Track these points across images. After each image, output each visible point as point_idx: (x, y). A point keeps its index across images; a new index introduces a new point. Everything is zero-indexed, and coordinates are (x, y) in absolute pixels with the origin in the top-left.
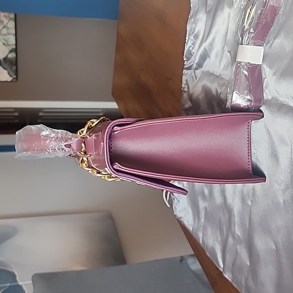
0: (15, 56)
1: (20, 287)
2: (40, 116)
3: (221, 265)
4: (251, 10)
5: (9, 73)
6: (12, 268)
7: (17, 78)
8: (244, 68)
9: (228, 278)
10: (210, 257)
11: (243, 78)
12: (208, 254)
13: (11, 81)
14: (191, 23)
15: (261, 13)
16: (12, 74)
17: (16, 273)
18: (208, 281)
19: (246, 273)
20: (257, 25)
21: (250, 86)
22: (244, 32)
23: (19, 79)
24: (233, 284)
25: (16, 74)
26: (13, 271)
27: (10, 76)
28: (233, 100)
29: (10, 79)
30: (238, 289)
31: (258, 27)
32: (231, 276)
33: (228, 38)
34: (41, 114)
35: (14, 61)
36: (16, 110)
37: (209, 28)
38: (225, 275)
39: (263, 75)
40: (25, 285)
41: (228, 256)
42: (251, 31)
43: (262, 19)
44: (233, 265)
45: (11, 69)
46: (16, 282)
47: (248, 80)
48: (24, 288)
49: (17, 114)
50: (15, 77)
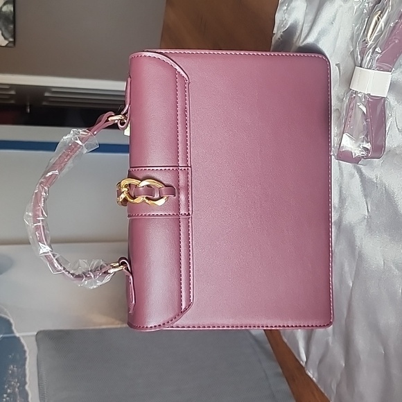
0: (12, 9)
1: (18, 339)
2: (46, 97)
3: (304, 357)
4: (378, 19)
5: (2, 35)
6: (6, 314)
7: (14, 42)
8: (361, 101)
9: (312, 377)
10: (288, 344)
11: (359, 115)
12: (286, 340)
13: (6, 46)
14: (282, 12)
15: (394, 27)
16: (7, 36)
17: (12, 321)
18: (272, 351)
19: (339, 376)
20: (387, 43)
21: (367, 128)
22: (367, 49)
23: (17, 43)
24: (319, 386)
25: (14, 36)
26: (8, 318)
27: (5, 38)
28: (342, 145)
29: (4, 43)
30: (326, 395)
31: (389, 45)
32: (316, 375)
33: (337, 46)
34: (47, 94)
35: (11, 18)
36: (12, 86)
37: (310, 24)
38: (307, 372)
39: (387, 112)
40: (23, 337)
41: (314, 349)
42: (377, 50)
43: (395, 35)
44: (321, 361)
45: (7, 28)
46: (12, 332)
47: (366, 120)
48: (22, 341)
49: (13, 92)
50: (11, 40)
